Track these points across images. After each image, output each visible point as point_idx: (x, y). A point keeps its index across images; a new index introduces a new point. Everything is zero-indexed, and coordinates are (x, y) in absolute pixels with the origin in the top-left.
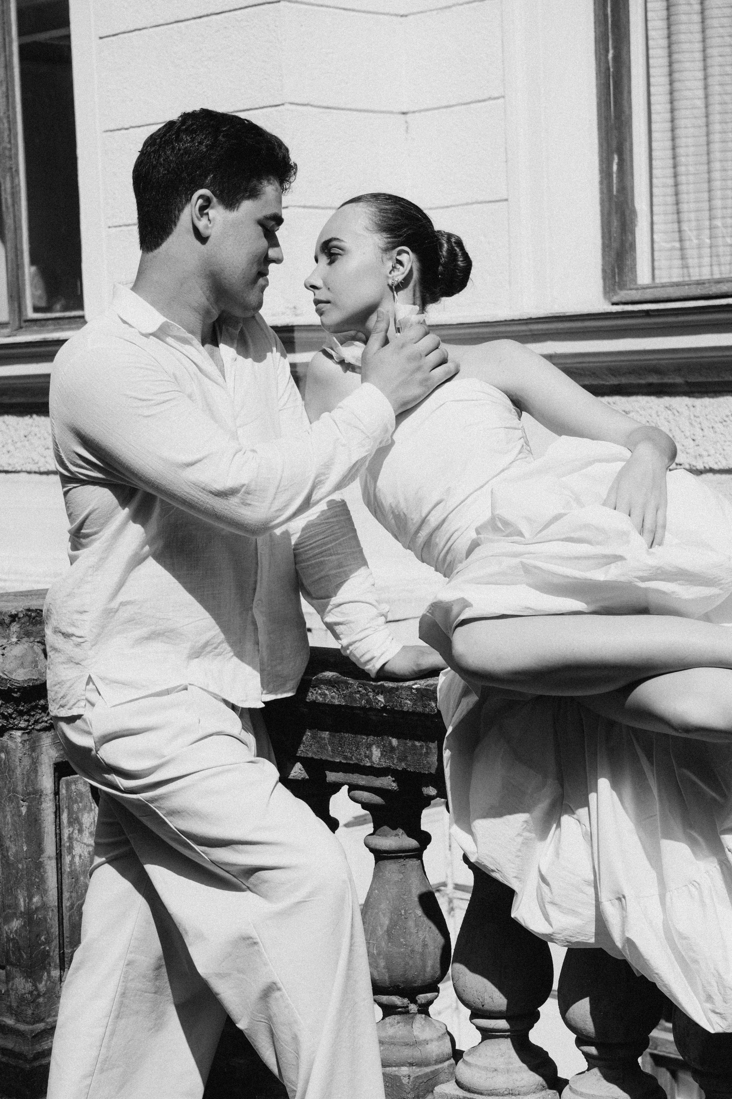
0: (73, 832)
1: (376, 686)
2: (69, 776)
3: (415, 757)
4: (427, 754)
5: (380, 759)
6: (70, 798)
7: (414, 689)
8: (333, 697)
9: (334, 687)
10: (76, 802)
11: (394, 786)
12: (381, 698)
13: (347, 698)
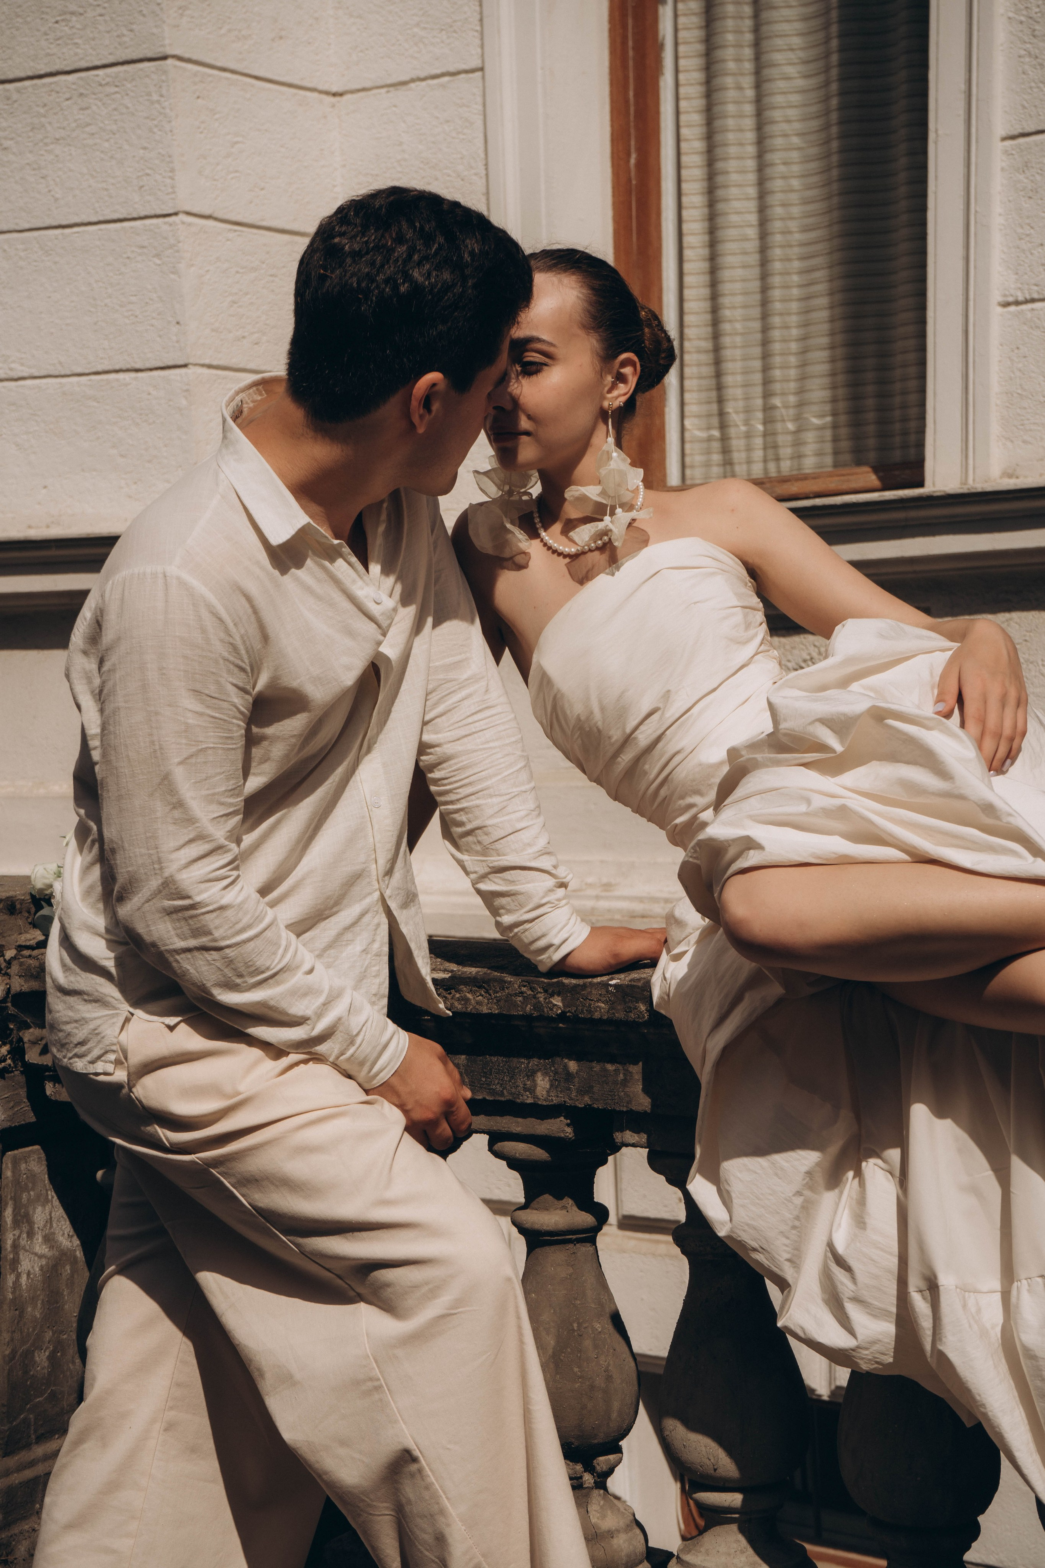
0: (19, 1237)
1: (549, 984)
2: (17, 1149)
3: (605, 1086)
4: (625, 1083)
5: (548, 1092)
6: (17, 1182)
7: (611, 986)
8: (478, 1003)
9: (480, 987)
10: (26, 1189)
11: (569, 1132)
12: (557, 1001)
13: (502, 1003)
